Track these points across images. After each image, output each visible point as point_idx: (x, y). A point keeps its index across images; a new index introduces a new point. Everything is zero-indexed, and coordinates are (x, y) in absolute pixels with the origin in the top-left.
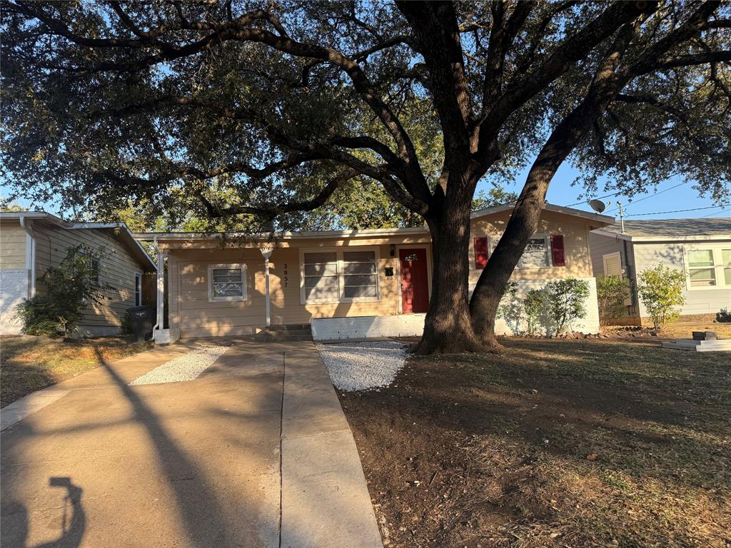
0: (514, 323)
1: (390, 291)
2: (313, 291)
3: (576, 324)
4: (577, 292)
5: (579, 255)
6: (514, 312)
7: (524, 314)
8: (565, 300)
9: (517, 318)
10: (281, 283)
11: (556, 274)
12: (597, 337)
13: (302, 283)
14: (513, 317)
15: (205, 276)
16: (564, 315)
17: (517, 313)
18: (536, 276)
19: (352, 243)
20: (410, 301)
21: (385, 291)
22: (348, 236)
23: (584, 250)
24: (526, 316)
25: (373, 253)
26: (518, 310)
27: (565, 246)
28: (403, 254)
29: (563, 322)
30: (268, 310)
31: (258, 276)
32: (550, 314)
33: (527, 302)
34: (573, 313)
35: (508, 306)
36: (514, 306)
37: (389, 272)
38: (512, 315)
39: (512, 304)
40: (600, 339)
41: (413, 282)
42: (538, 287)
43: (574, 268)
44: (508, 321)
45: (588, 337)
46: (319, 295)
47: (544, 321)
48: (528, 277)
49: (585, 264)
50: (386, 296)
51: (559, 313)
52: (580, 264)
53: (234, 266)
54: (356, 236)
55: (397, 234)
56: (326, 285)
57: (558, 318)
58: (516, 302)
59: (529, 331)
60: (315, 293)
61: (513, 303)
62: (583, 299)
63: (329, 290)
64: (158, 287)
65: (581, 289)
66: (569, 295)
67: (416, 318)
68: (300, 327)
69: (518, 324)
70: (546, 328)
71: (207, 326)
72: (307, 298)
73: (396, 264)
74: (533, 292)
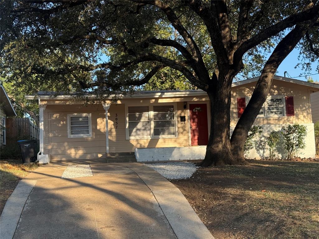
0: (261, 151)
1: (184, 130)
2: (134, 130)
3: (300, 152)
4: (299, 132)
5: (304, 108)
6: (262, 145)
7: (267, 146)
8: (292, 137)
9: (264, 149)
10: (114, 125)
11: (290, 120)
12: (309, 160)
13: (127, 125)
14: (261, 148)
15: (66, 120)
16: (292, 147)
17: (263, 146)
18: (277, 121)
19: (160, 101)
20: (196, 137)
21: (181, 130)
22: (158, 97)
23: (307, 105)
24: (269, 147)
25: (173, 107)
26: (264, 144)
27: (295, 103)
28: (192, 107)
29: (291, 151)
30: (107, 143)
31: (99, 120)
32: (284, 146)
33: (269, 138)
34: (297, 145)
35: (258, 141)
36: (261, 141)
37: (183, 119)
38: (260, 146)
39: (260, 140)
40: (311, 161)
41: (199, 125)
42: (277, 129)
43: (301, 116)
44: (258, 150)
45: (303, 160)
46: (138, 132)
47: (279, 150)
48: (272, 122)
49: (308, 114)
50: (182, 133)
51: (290, 146)
52: (305, 114)
53: (84, 115)
54: (163, 96)
55: (189, 95)
56: (143, 126)
57: (288, 149)
58: (263, 139)
59: (270, 157)
60: (136, 132)
61: (262, 139)
62: (303, 137)
63: (145, 130)
64: (40, 127)
65: (301, 130)
66: (295, 134)
67: (200, 148)
68: (128, 154)
69: (264, 152)
70: (282, 155)
71: (69, 152)
72: (130, 135)
73: (187, 113)
74: (273, 133)
